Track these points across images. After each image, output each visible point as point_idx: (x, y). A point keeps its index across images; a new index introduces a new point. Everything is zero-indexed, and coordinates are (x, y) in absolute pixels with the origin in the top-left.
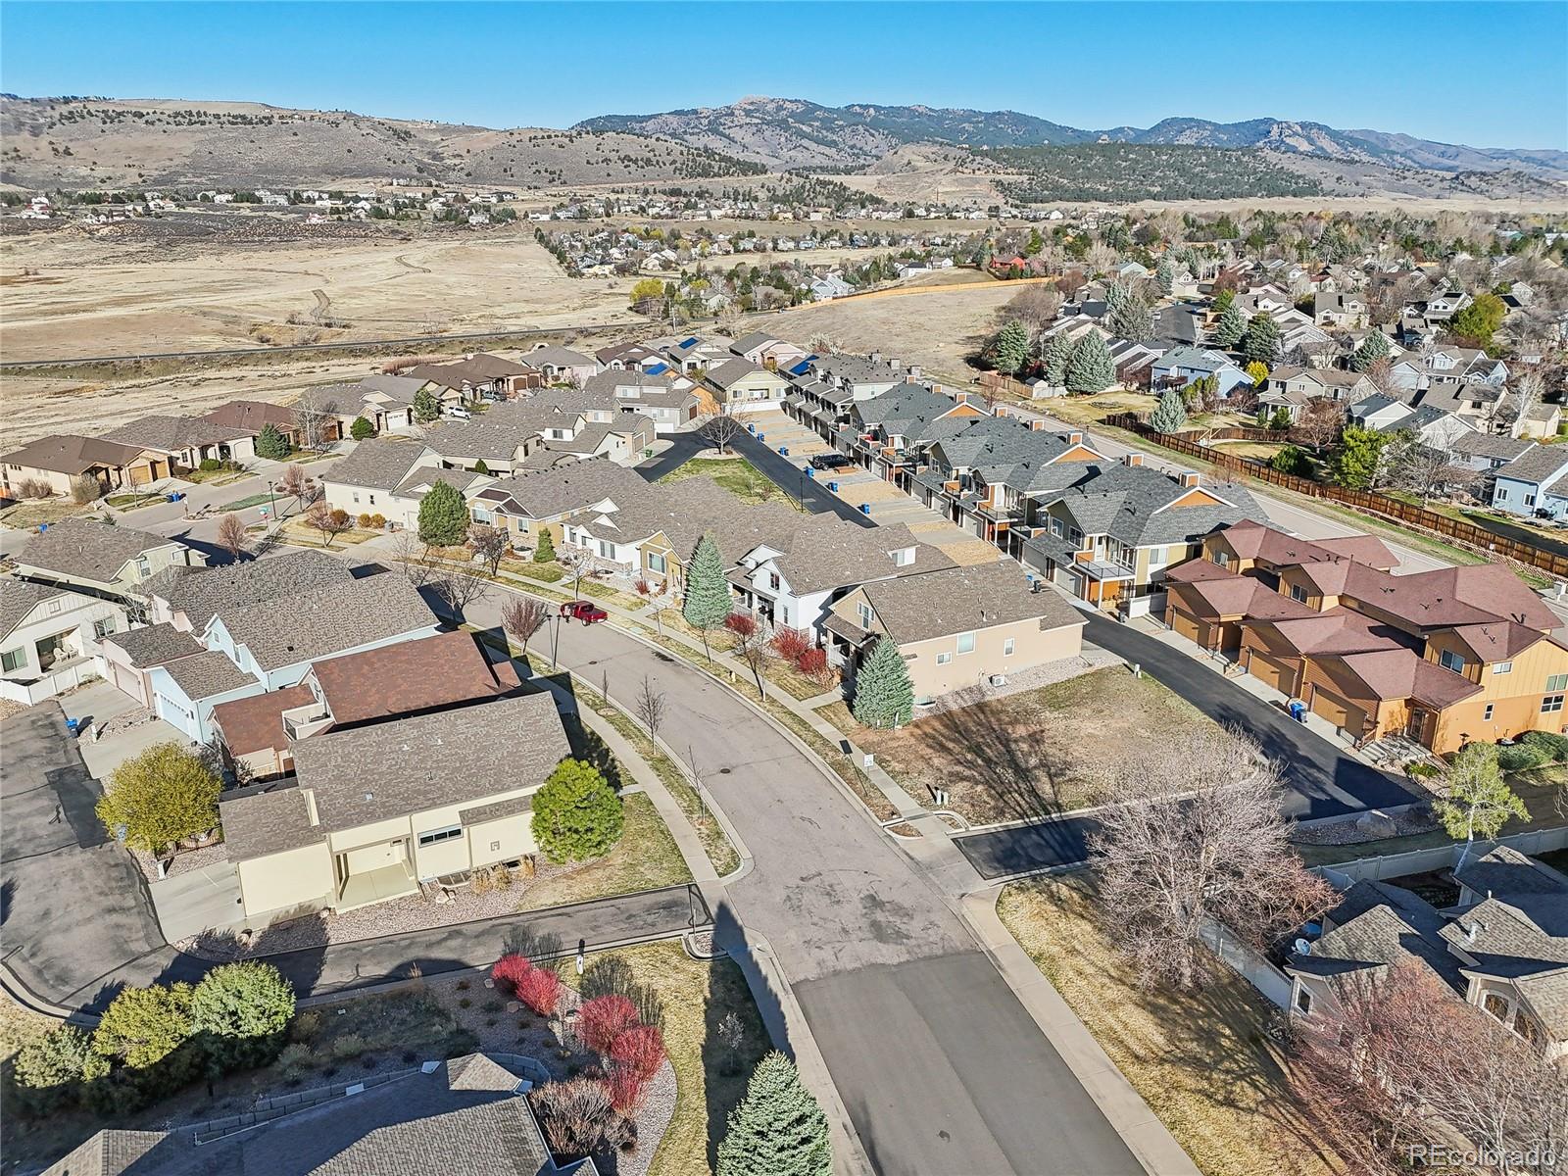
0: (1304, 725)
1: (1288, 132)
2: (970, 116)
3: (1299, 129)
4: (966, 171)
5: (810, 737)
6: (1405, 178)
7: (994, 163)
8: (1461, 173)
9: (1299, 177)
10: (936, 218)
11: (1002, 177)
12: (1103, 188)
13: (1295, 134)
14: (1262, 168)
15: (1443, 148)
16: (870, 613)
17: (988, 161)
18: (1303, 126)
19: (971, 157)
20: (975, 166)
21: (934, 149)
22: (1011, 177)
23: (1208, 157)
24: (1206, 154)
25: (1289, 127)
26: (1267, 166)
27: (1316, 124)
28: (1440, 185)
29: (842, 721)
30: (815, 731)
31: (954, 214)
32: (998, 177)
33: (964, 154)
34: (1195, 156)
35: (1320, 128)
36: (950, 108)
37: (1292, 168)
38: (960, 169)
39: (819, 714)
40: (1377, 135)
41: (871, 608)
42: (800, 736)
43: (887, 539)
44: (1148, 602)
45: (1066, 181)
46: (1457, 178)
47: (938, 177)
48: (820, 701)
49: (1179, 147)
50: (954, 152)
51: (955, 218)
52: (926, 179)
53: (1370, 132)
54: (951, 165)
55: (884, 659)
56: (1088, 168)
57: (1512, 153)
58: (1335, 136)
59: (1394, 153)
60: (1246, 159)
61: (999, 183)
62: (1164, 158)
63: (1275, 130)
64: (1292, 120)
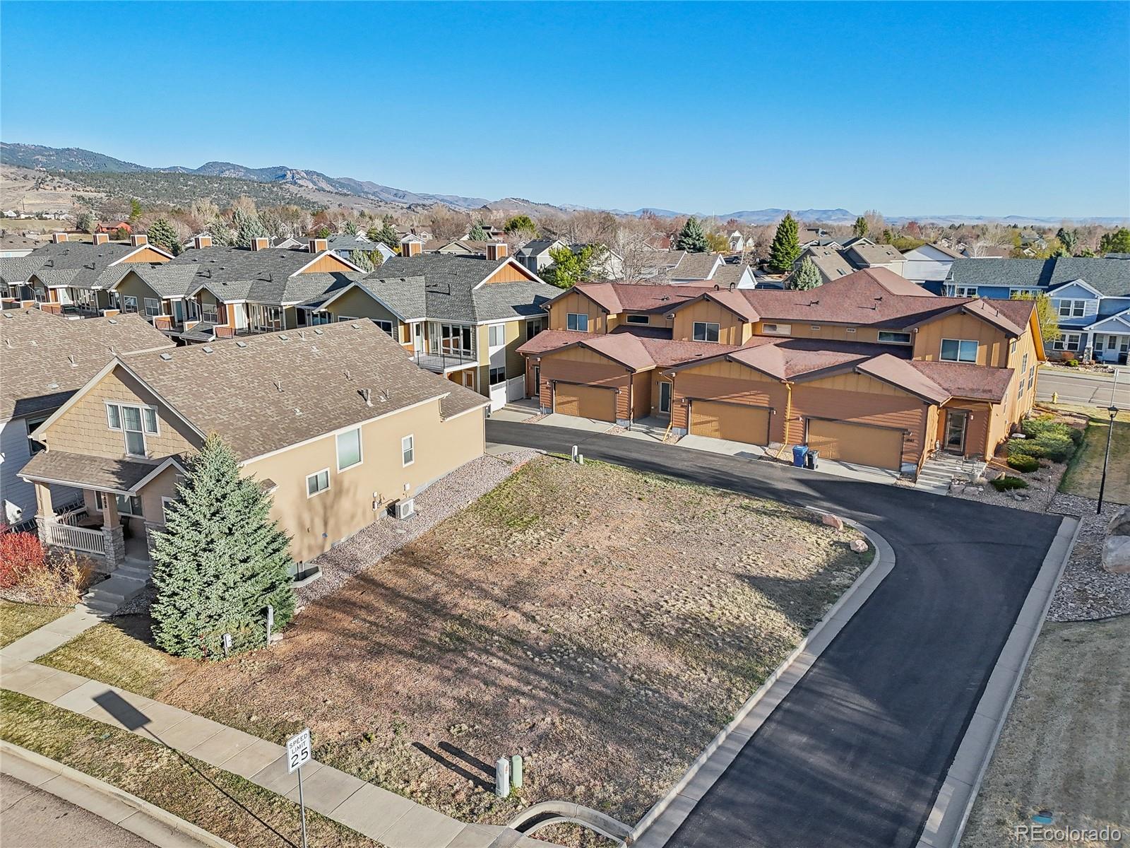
0: (815, 470)
1: (298, 176)
2: (42, 150)
3: (305, 175)
4: (47, 187)
5: (50, 732)
6: (380, 206)
7: (73, 183)
8: (412, 205)
9: (314, 203)
10: (26, 218)
11: (82, 193)
12: (172, 205)
13: (303, 178)
14: (288, 196)
15: (395, 192)
16: (144, 416)
17: (66, 180)
18: (307, 173)
19: (50, 177)
20: (55, 183)
21: (13, 170)
22: (90, 193)
23: (248, 187)
24: (246, 184)
25: (298, 173)
26: (291, 194)
27: (315, 172)
28: (401, 211)
29: (126, 666)
30: (59, 713)
31: (44, 216)
32: (78, 194)
33: (43, 176)
34: (239, 186)
35: (318, 175)
36: (22, 142)
37: (308, 197)
38: (42, 186)
39: (59, 665)
40: (355, 182)
41: (143, 407)
42: (19, 741)
43: (115, 336)
44: (505, 389)
45: (140, 199)
46: (410, 207)
47: (22, 192)
48: (49, 637)
49: (225, 179)
50: (31, 173)
51: (46, 219)
52: (9, 194)
53: (350, 179)
54: (33, 183)
55: (218, 492)
56: (156, 190)
57: (433, 196)
58: (328, 180)
59: (368, 193)
60: (275, 189)
61: (80, 198)
62: (216, 185)
63: (289, 175)
64: (300, 168)
